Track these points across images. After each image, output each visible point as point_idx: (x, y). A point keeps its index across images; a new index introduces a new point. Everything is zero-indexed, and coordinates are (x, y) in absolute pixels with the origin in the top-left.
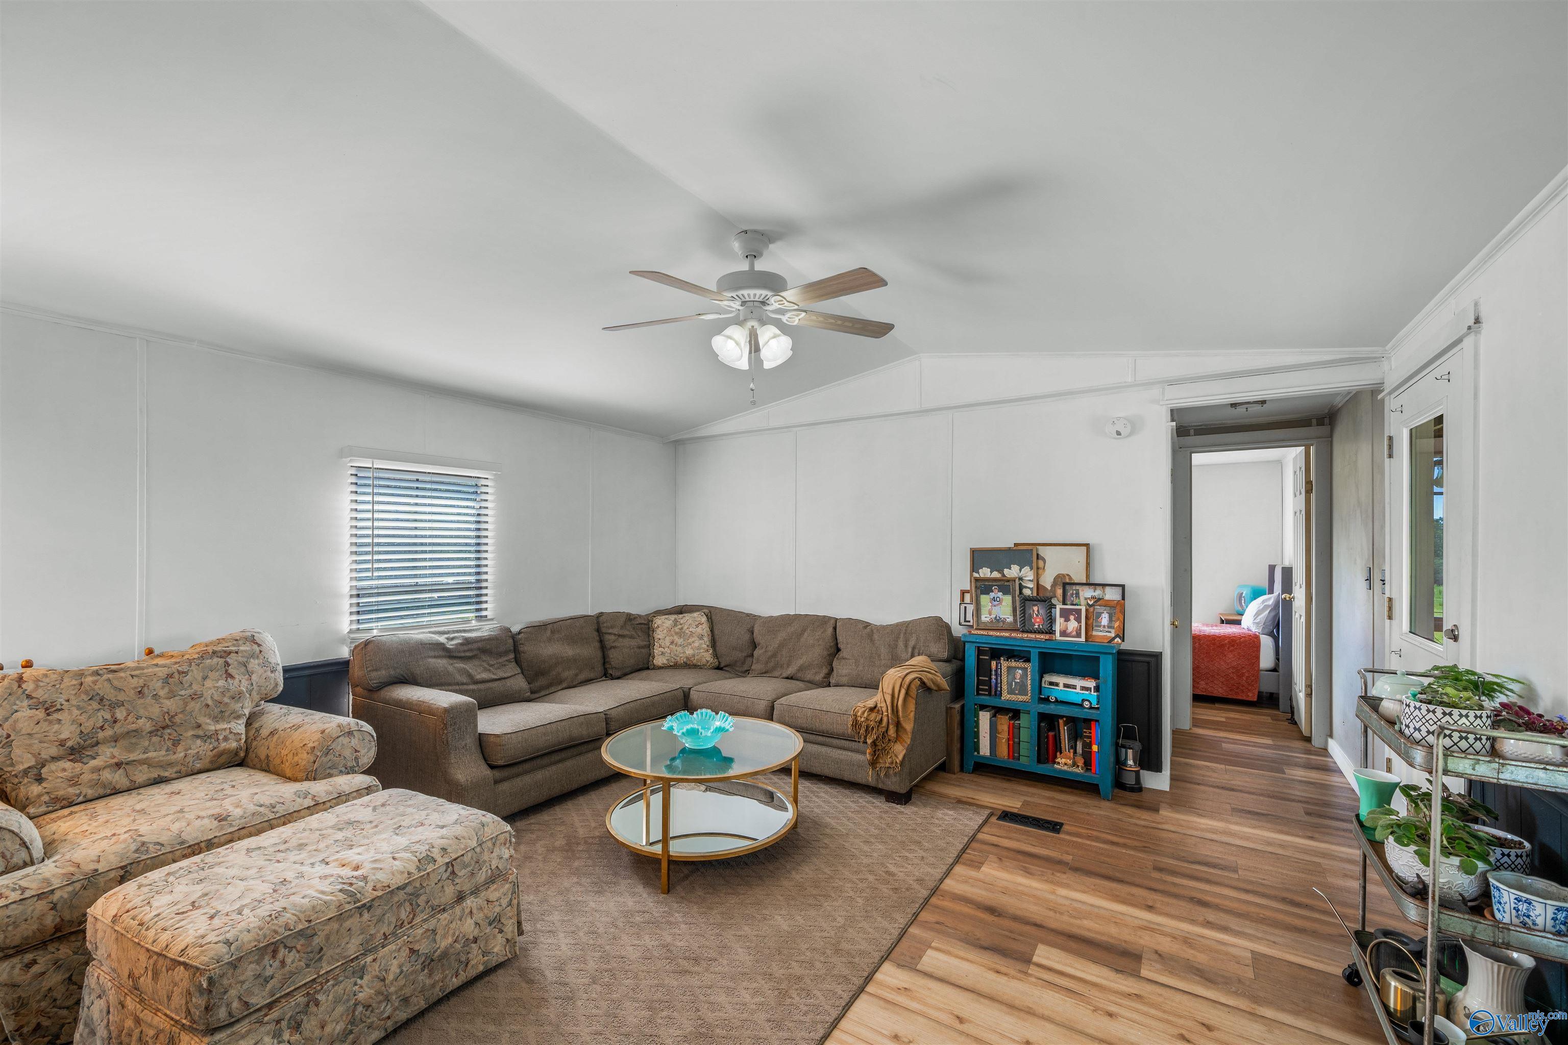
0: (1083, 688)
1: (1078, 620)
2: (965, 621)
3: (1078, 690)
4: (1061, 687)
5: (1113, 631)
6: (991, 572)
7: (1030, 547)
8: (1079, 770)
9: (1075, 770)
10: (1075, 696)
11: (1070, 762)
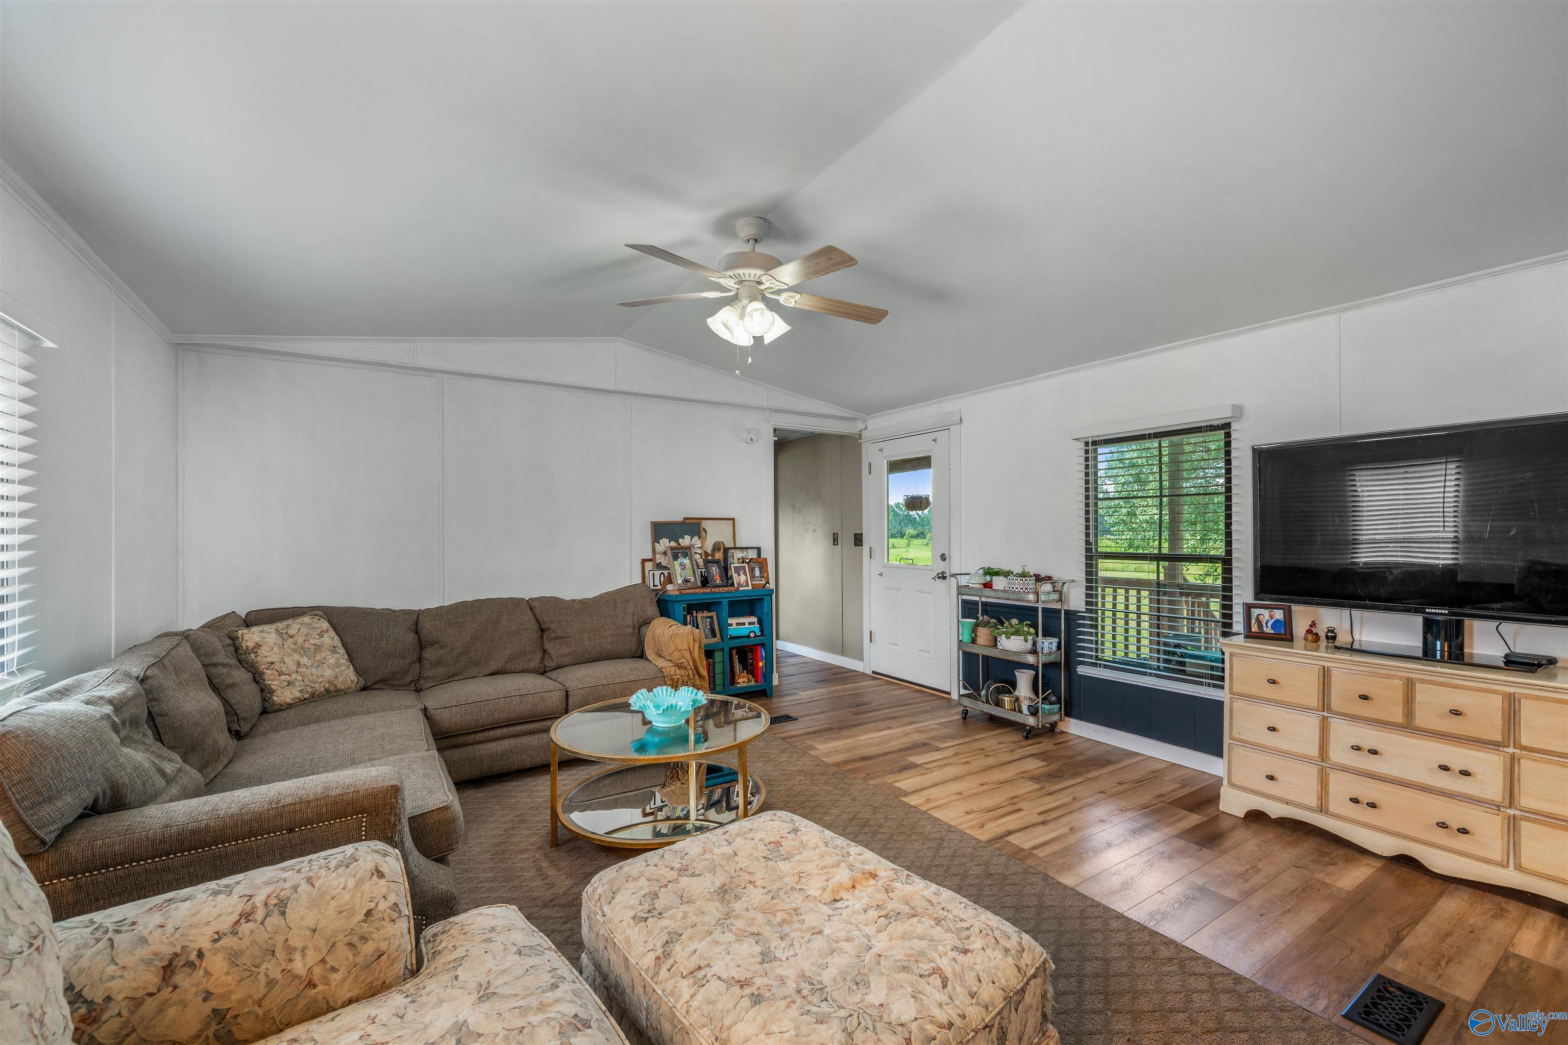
0: (750, 624)
1: (745, 574)
2: (654, 586)
3: (747, 626)
4: (734, 626)
5: (763, 579)
6: (669, 542)
7: (698, 521)
8: (753, 683)
9: (750, 684)
10: (743, 631)
11: (746, 679)
